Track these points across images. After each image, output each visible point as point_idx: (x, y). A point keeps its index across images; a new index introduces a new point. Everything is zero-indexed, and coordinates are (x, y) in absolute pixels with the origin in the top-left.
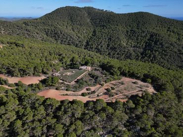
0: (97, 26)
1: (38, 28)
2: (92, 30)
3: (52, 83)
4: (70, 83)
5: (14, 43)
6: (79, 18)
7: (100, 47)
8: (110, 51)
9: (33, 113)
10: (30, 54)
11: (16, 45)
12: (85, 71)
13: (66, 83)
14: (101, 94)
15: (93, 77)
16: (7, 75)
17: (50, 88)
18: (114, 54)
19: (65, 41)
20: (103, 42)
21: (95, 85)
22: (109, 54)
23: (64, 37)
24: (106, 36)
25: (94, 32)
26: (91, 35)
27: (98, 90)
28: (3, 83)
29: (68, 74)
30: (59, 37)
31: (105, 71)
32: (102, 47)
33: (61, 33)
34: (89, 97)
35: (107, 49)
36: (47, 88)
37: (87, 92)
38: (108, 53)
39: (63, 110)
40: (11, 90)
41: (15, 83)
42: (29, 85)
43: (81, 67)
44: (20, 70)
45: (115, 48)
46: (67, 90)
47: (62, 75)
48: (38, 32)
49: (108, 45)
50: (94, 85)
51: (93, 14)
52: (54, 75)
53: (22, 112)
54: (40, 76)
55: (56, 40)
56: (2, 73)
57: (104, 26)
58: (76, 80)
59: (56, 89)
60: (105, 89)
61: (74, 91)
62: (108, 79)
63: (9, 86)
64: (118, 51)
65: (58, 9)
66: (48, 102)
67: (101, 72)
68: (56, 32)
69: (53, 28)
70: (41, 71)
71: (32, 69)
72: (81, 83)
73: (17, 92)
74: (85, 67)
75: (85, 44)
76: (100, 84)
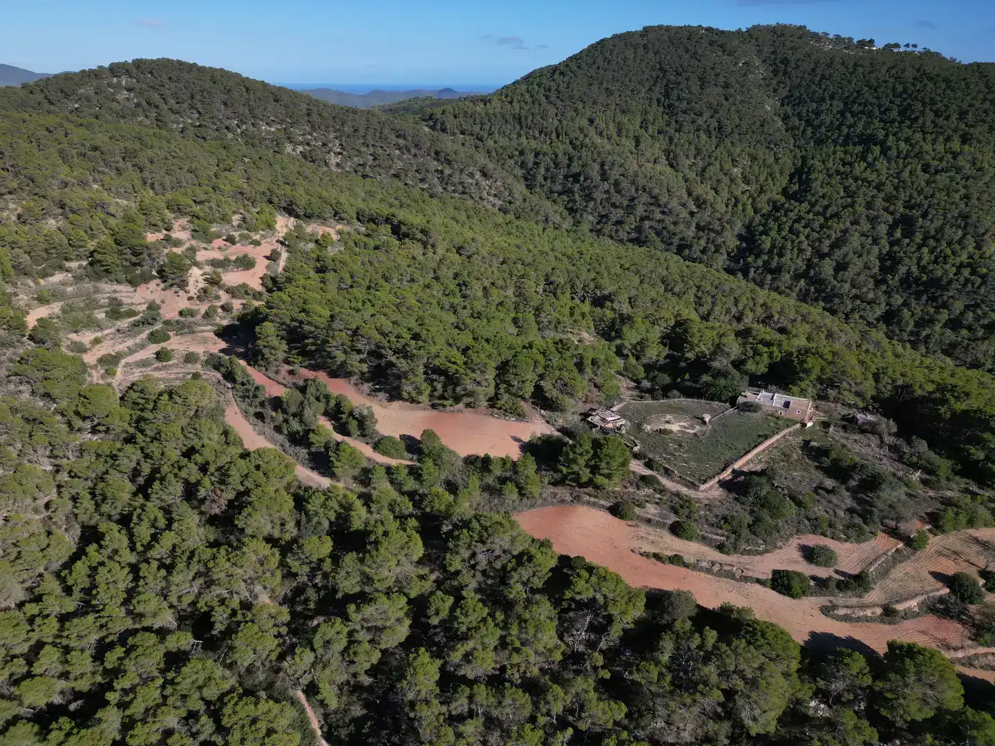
0: (819, 142)
1: (490, 143)
2: (788, 162)
3: (595, 470)
4: (693, 486)
5: (387, 220)
6: (713, 94)
7: (827, 268)
8: (898, 300)
9: (499, 632)
10: (463, 285)
11: (396, 230)
12: (776, 422)
13: (665, 481)
14: (913, 603)
15: (840, 471)
16: (366, 387)
17: (577, 499)
18: (923, 323)
19: (619, 223)
20: (855, 241)
21: (860, 537)
22: (890, 317)
23: (616, 198)
24: (879, 203)
25: (801, 174)
26: (774, 193)
27: (885, 573)
28: (353, 425)
29: (675, 427)
30: (589, 198)
31: (922, 446)
32: (841, 267)
33: (604, 177)
34: (827, 610)
35: (878, 283)
36: (564, 493)
37: (807, 569)
38: (879, 311)
39: (665, 658)
40: (389, 470)
41: (403, 437)
42: (470, 461)
43: (749, 396)
44: (433, 371)
45: (935, 283)
46: (676, 530)
47: (639, 427)
48: (491, 166)
49: (889, 262)
50: (854, 533)
51: (807, 66)
52: (595, 419)
53: (444, 614)
54: (521, 416)
55: (572, 211)
56: (348, 375)
57: (867, 140)
58: (726, 475)
59: (615, 511)
60: (938, 576)
61: (720, 548)
62: (948, 502)
63: (376, 447)
64: (958, 306)
65: (602, 42)
66: (583, 589)
67: (894, 448)
68: (576, 168)
69: (562, 147)
70: (529, 390)
71: (491, 375)
72: (764, 503)
73: (411, 485)
74: (779, 399)
75: (733, 243)
76: (894, 533)
